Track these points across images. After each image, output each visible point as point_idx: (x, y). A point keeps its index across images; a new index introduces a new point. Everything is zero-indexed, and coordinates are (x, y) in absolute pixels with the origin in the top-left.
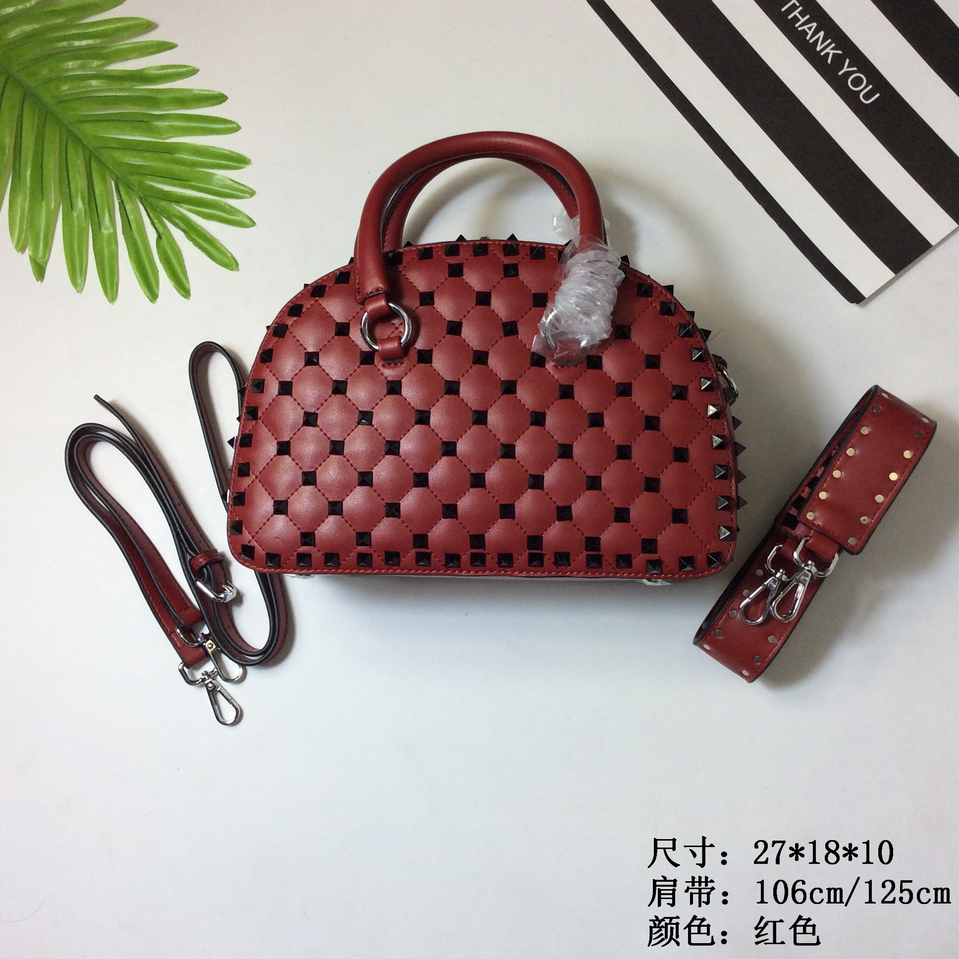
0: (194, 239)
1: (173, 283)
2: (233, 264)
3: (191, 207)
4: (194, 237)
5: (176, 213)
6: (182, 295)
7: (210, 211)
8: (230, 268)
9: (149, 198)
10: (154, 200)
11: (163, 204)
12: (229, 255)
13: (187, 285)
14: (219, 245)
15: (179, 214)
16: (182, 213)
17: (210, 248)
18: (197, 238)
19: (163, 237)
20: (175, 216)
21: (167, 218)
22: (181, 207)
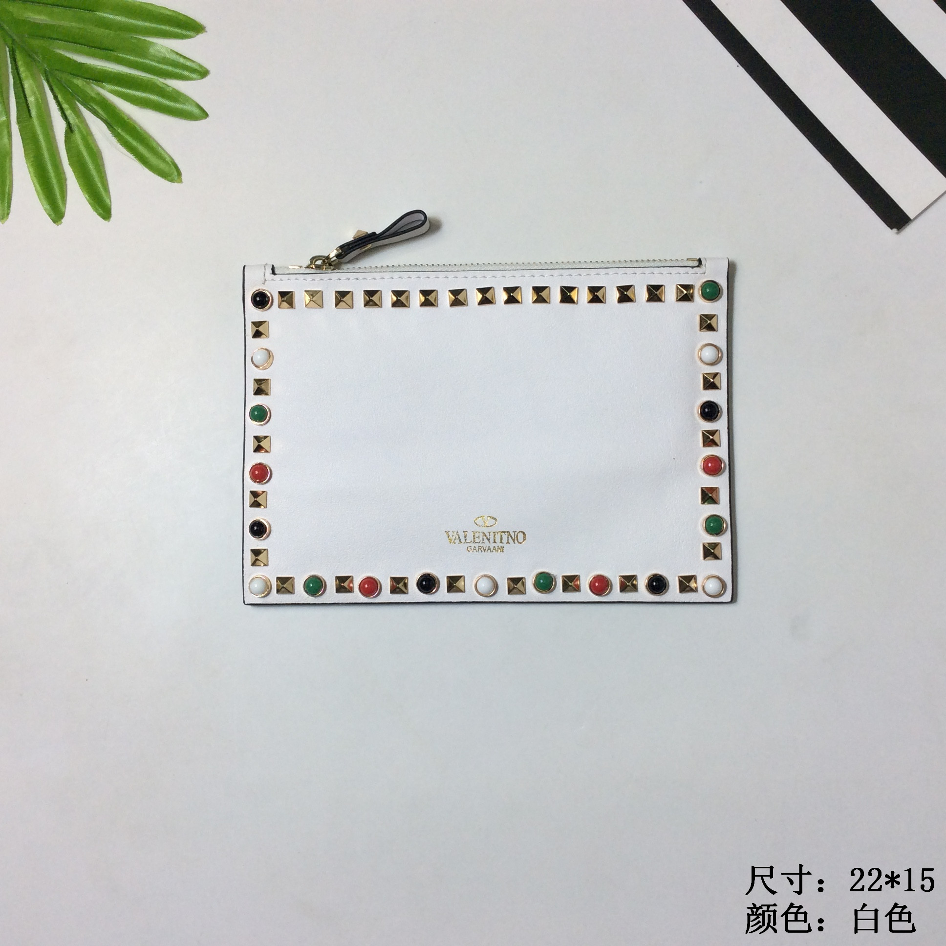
0: (119, 134)
1: (87, 196)
3: (117, 88)
4: (119, 131)
6: (99, 214)
7: (143, 95)
8: (170, 178)
10: (63, 76)
12: (168, 159)
13: (108, 201)
14: (155, 145)
15: (97, 98)
16: (104, 98)
17: (141, 149)
18: (123, 133)
19: (75, 129)
21: (82, 104)
22: (103, 88)
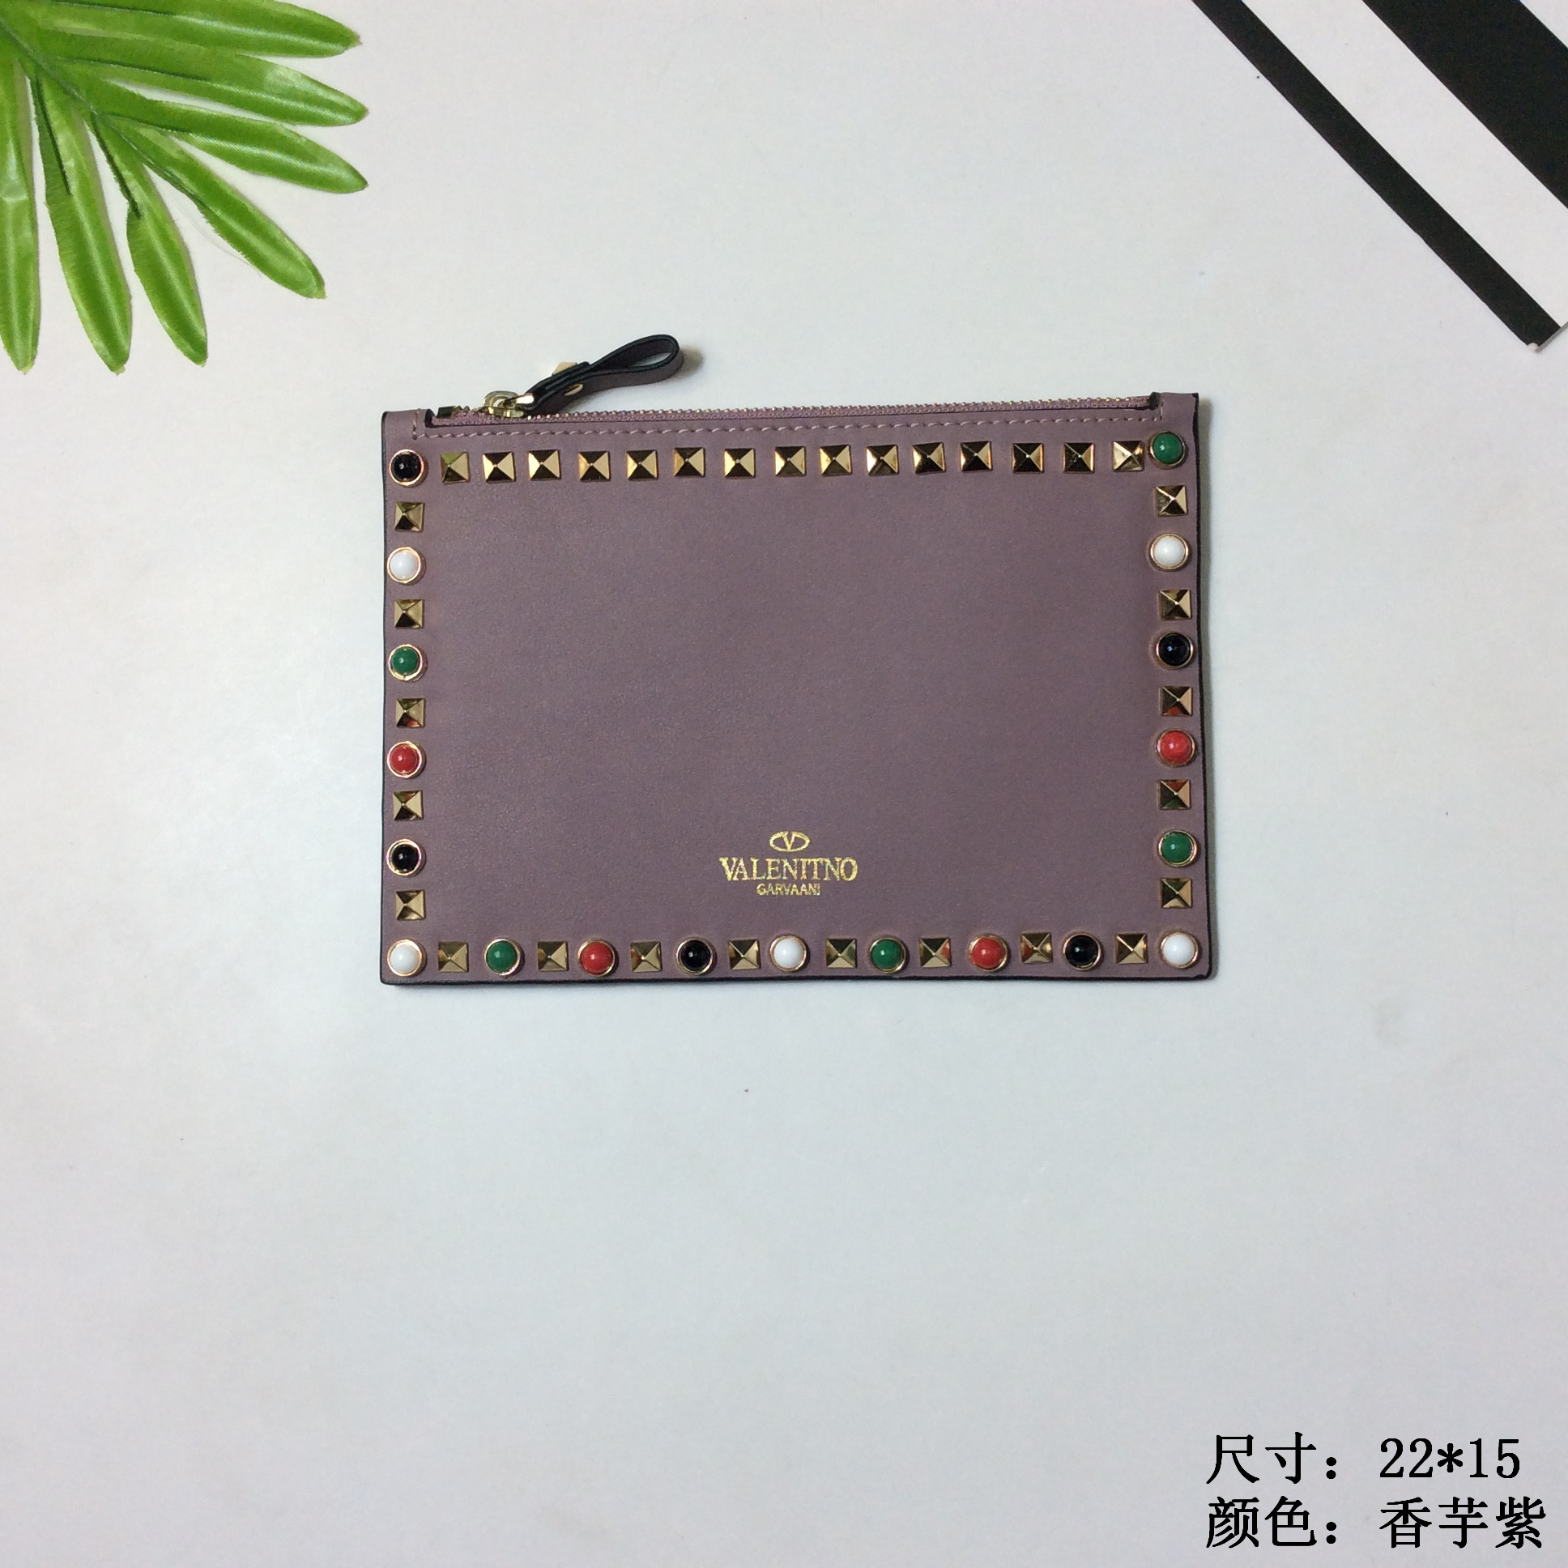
1: (166, 323)
2: (309, 282)
3: (212, 141)
4: (218, 213)
5: (175, 155)
6: (187, 353)
7: (256, 151)
8: (304, 290)
9: (112, 119)
10: (123, 124)
11: (149, 133)
12: (301, 258)
13: (201, 331)
14: (278, 235)
15: (181, 159)
16: (190, 158)
17: (255, 242)
18: (224, 217)
19: (145, 213)
20: (174, 163)
21: (155, 170)
22: (189, 141)
